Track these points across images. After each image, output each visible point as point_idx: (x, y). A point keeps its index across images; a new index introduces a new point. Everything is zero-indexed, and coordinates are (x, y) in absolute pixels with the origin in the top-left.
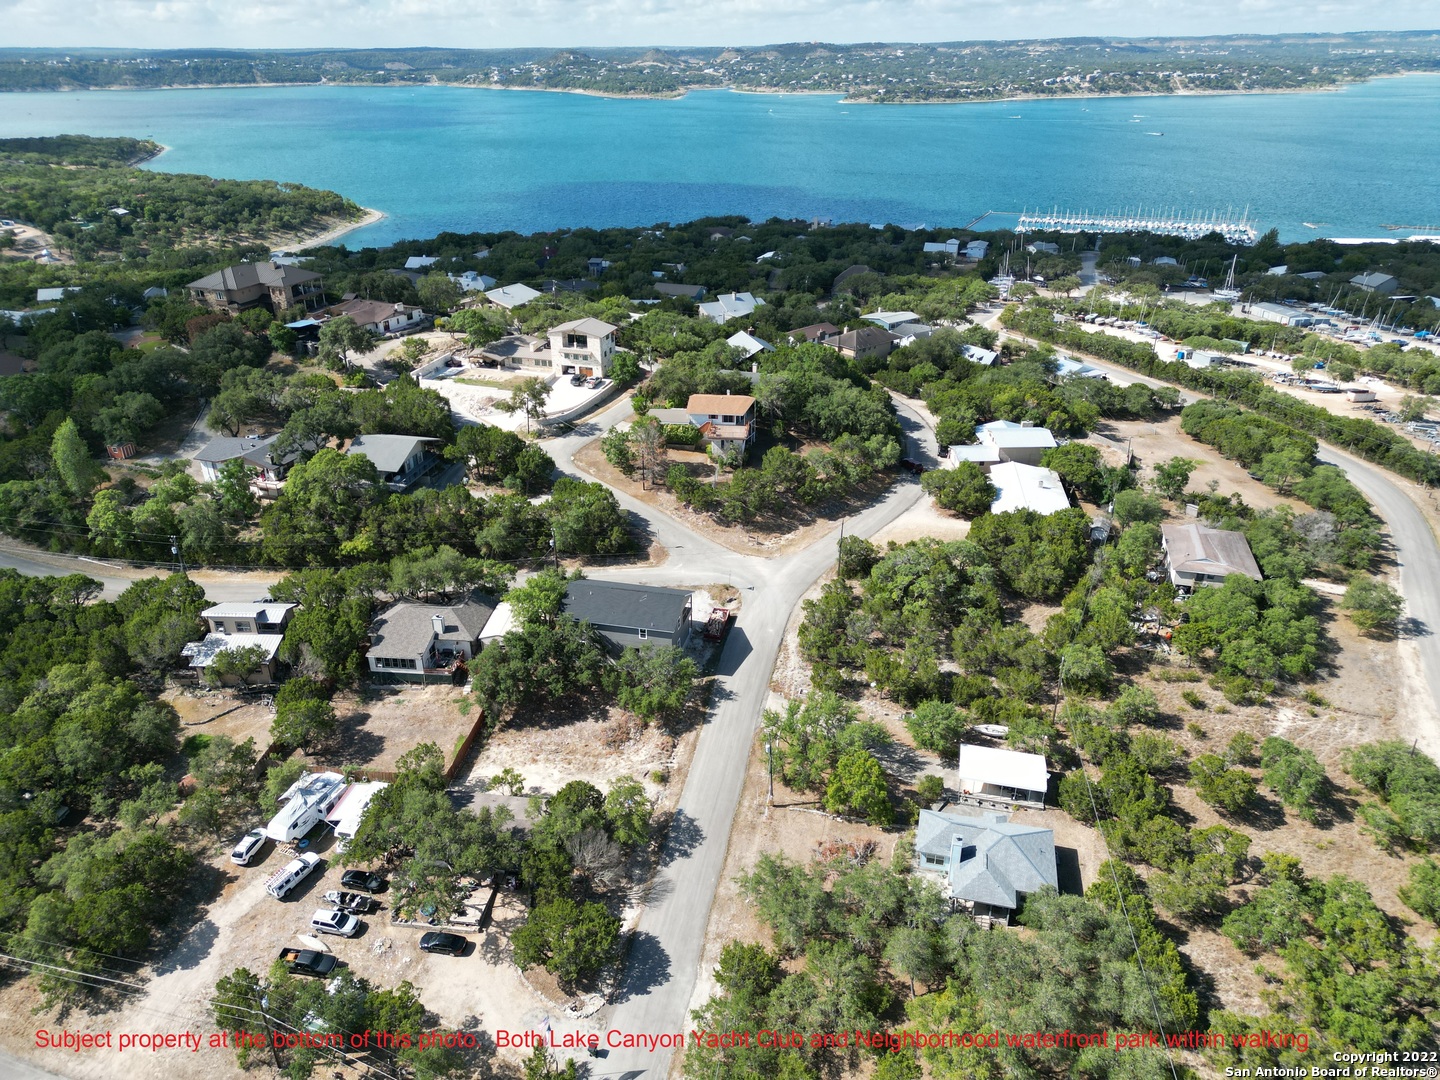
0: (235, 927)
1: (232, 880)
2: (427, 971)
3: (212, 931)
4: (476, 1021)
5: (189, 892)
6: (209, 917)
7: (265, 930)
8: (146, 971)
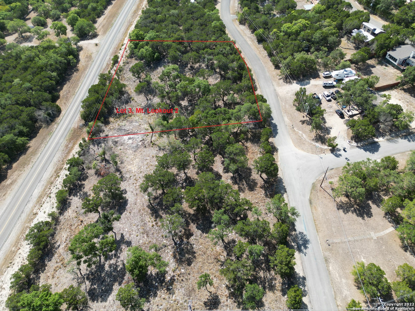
0: (312, 85)
1: (319, 78)
2: (332, 115)
3: (309, 83)
4: (331, 128)
5: (312, 75)
6: (311, 81)
7: (316, 89)
8: (295, 82)
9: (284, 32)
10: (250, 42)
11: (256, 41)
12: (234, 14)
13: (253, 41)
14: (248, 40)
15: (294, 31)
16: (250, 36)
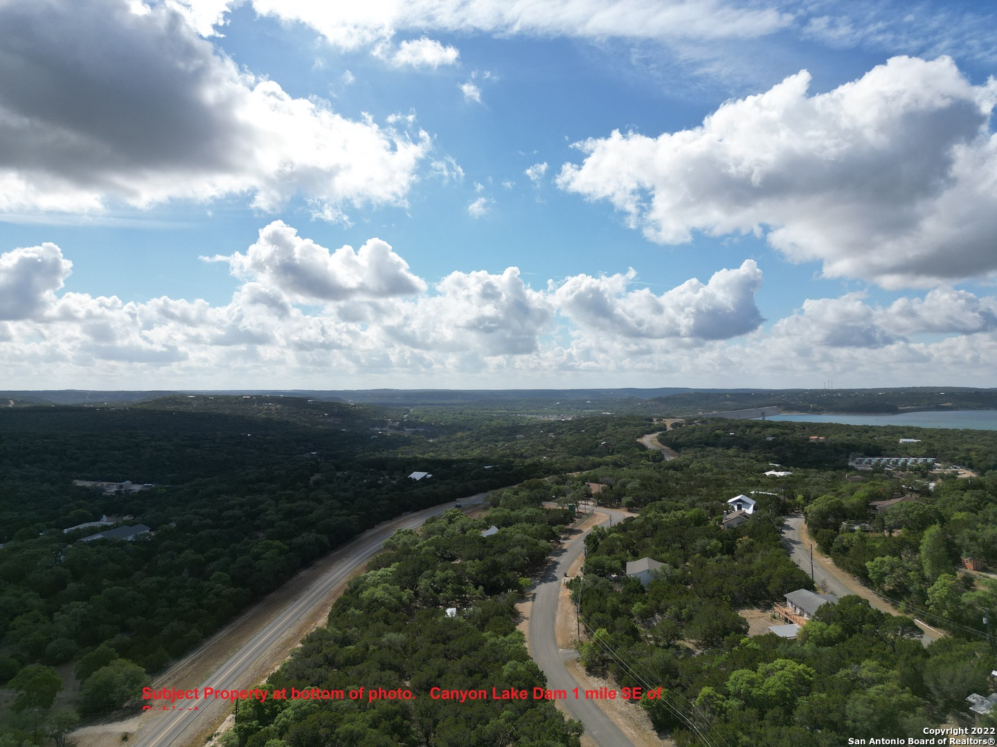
9: (738, 695)
10: (629, 732)
11: (648, 726)
12: (568, 647)
13: (637, 726)
14: (620, 721)
15: (772, 692)
16: (625, 709)
